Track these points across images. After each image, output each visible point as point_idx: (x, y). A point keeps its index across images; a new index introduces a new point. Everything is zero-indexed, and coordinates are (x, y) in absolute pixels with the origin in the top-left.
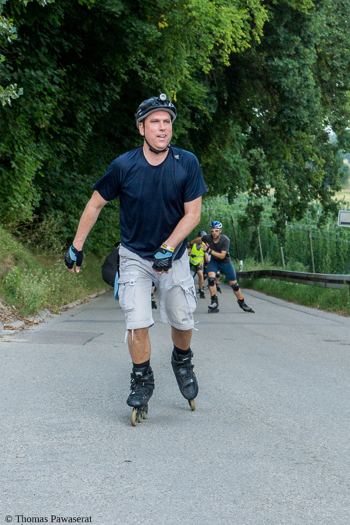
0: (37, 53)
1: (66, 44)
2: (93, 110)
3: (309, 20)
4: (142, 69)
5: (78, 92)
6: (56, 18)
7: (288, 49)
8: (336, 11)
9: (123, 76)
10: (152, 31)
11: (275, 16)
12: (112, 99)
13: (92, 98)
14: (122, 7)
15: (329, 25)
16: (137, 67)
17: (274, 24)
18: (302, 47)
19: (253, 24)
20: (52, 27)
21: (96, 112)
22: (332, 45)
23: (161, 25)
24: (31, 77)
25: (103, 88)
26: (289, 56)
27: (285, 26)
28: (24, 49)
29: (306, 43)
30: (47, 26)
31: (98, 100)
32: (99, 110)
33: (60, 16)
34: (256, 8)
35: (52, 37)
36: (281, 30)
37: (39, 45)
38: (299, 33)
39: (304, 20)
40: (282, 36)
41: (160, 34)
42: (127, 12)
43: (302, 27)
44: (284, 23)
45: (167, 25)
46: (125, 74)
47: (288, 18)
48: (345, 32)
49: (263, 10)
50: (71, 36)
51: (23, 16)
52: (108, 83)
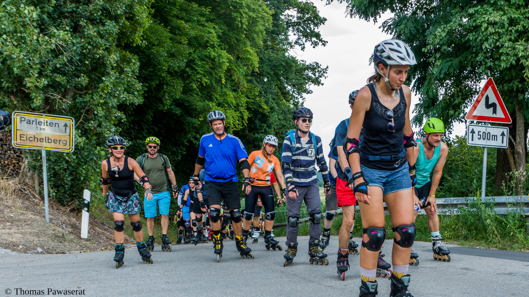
0: (142, 133)
1: (156, 128)
2: (174, 159)
3: (269, 117)
4: (195, 140)
5: (165, 151)
6: (149, 116)
7: (261, 130)
8: (281, 114)
9: (186, 143)
10: (196, 122)
11: (254, 116)
12: (182, 154)
13: (172, 154)
14: (181, 111)
15: (279, 119)
16: (193, 139)
17: (253, 119)
18: (267, 129)
19: (243, 118)
20: (148, 121)
21: (175, 160)
22: (281, 128)
23: (200, 119)
24: (140, 143)
25: (177, 149)
26: (262, 133)
27: (259, 120)
28: (136, 131)
29: (269, 127)
30: (145, 121)
31: (176, 155)
32: (176, 159)
33: (151, 115)
34: (243, 111)
35: (148, 125)
36: (257, 121)
37: (143, 129)
38: (265, 123)
39: (267, 117)
40: (258, 124)
41: (199, 123)
42: (183, 114)
43: (266, 120)
44: (258, 119)
45: (203, 119)
46: (187, 142)
47: (259, 116)
48: (286, 122)
49: (246, 112)
50: (158, 125)
51: (132, 115)
52: (179, 147)
